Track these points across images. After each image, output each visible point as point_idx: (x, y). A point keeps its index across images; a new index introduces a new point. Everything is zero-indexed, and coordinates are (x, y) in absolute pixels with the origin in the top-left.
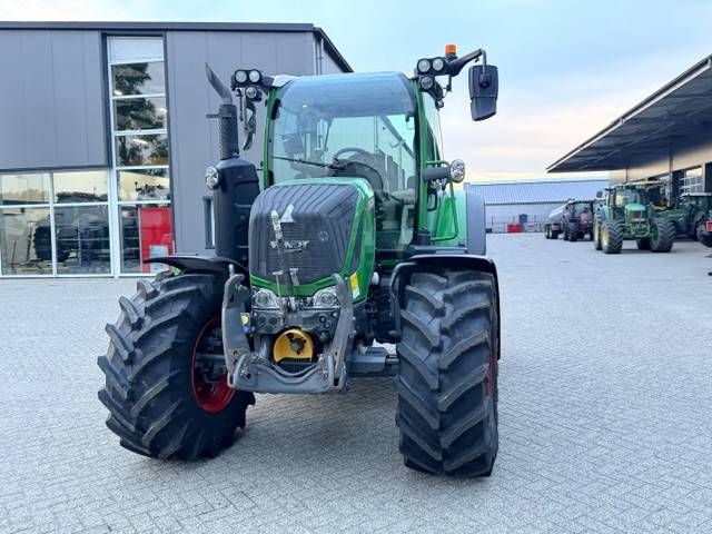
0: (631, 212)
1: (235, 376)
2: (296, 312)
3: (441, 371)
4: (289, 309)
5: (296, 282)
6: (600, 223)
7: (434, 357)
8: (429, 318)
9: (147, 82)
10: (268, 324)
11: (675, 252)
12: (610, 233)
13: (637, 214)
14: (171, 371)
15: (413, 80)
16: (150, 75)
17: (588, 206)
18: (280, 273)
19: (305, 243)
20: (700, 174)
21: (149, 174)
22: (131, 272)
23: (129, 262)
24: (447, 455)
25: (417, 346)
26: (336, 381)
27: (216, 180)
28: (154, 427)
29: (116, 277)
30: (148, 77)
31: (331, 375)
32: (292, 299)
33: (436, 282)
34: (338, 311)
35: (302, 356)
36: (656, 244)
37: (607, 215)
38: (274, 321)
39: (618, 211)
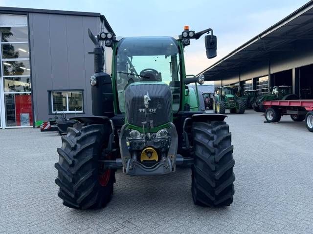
0: (228, 98)
1: (127, 169)
2: (150, 140)
3: (216, 163)
4: (147, 139)
5: (152, 126)
6: (216, 102)
7: (212, 157)
8: (207, 141)
9: (11, 36)
10: (138, 145)
11: (246, 114)
12: (220, 106)
13: (230, 98)
14: (92, 169)
15: (178, 40)
16: (13, 33)
17: (208, 95)
18: (145, 123)
19: (155, 109)
20: (251, 83)
21: (12, 79)
22: (10, 126)
23: (10, 121)
24: (217, 198)
25: (204, 153)
26: (173, 169)
27: (95, 82)
28: (84, 195)
29: (4, 128)
30: (11, 34)
31: (171, 167)
32: (149, 134)
33: (207, 126)
34: (168, 139)
35: (152, 159)
36: (238, 111)
37: (218, 99)
38: (140, 144)
39: (223, 97)
